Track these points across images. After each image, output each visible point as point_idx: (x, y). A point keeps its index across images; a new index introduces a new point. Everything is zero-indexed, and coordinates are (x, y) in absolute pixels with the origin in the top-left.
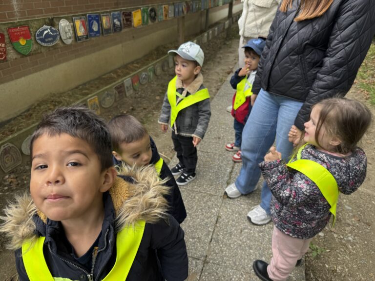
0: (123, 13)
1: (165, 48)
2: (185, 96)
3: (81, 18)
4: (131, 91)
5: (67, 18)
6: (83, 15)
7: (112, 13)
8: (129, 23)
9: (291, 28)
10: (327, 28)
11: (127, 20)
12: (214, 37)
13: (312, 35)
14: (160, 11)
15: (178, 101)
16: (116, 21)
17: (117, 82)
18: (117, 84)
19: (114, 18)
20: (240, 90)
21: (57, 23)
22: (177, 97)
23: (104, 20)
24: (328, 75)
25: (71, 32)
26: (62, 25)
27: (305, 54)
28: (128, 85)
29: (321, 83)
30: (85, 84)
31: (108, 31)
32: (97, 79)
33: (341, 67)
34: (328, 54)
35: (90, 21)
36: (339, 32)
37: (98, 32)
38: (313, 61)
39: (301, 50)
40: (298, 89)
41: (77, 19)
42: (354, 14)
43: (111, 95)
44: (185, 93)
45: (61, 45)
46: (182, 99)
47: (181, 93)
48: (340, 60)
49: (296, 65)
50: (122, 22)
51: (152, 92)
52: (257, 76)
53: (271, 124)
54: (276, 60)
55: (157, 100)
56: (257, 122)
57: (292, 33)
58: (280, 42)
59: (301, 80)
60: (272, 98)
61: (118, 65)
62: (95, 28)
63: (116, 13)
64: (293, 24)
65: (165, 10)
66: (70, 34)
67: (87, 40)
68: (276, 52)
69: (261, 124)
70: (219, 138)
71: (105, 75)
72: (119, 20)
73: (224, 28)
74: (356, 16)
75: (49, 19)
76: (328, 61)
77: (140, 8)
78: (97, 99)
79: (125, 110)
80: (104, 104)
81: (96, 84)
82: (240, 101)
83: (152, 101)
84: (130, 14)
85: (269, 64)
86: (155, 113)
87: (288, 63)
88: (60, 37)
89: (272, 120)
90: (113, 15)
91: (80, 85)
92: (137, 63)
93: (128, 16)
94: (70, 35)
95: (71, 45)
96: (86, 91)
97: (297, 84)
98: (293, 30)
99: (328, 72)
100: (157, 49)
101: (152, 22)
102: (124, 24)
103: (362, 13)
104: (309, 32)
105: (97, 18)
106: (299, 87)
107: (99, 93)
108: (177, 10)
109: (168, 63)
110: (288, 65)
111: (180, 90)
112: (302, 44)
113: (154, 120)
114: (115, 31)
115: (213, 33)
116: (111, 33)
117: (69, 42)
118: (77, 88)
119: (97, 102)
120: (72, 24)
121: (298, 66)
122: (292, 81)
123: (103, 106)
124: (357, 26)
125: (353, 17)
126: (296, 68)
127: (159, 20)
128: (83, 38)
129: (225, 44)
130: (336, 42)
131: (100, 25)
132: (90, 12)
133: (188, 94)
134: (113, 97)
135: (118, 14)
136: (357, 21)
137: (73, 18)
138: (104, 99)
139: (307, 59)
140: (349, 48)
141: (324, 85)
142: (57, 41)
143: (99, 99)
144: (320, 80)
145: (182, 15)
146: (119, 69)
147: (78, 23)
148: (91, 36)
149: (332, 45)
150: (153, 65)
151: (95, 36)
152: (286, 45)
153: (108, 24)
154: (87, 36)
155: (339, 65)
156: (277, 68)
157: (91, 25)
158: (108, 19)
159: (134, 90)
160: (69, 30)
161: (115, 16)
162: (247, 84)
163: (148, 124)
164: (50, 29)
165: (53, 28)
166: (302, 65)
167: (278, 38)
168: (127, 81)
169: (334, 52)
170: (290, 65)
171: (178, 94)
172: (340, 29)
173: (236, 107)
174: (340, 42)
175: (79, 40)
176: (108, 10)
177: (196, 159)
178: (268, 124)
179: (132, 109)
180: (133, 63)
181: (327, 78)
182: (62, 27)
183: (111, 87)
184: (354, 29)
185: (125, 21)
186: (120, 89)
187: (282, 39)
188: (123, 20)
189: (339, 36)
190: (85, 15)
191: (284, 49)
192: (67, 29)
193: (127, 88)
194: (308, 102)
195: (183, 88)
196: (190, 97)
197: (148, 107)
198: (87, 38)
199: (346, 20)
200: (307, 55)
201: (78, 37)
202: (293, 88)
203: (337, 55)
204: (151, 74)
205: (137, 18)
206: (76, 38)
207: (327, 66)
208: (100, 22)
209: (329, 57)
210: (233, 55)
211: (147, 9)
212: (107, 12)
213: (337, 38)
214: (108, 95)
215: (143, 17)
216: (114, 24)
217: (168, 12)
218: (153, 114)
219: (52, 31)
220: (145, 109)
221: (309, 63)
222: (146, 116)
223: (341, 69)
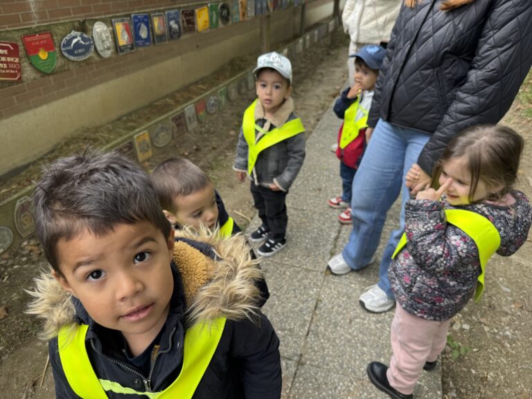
0: (183, 12)
2: (267, 129)
3: (123, 20)
4: (195, 124)
5: (103, 21)
6: (126, 16)
7: (166, 13)
8: (190, 26)
9: (423, 30)
10: (476, 27)
11: (189, 22)
12: (313, 44)
13: (453, 39)
14: (236, 7)
15: (258, 138)
16: (172, 23)
17: (175, 111)
18: (174, 113)
19: (170, 20)
20: (350, 120)
21: (90, 27)
22: (257, 132)
23: (156, 23)
25: (110, 40)
26: (98, 30)
27: (444, 66)
28: (191, 115)
30: (130, 114)
31: (161, 38)
32: (146, 107)
33: (492, 84)
35: (136, 24)
36: (491, 33)
37: (147, 40)
39: (437, 61)
41: (118, 22)
42: (515, 6)
43: (167, 130)
44: (267, 125)
45: (96, 58)
46: (264, 135)
47: (262, 126)
48: (491, 73)
49: (430, 83)
50: (181, 24)
51: (224, 125)
53: (395, 171)
54: (401, 77)
55: (231, 136)
56: (374, 168)
58: (407, 50)
60: (395, 132)
61: (176, 86)
62: (144, 34)
63: (172, 12)
64: (425, 23)
65: (242, 7)
66: (109, 43)
67: (133, 51)
68: (401, 65)
69: (380, 170)
70: (320, 190)
71: (157, 101)
72: (177, 23)
73: (327, 32)
75: (79, 21)
76: (474, 76)
77: (207, 4)
78: (147, 134)
79: (186, 151)
81: (145, 114)
82: (350, 135)
83: (224, 138)
84: (192, 14)
85: (391, 83)
87: (419, 81)
88: (95, 48)
89: (396, 164)
90: (169, 14)
91: (124, 116)
92: (203, 84)
93: (190, 16)
94: (109, 45)
95: (109, 59)
96: (132, 124)
97: (432, 111)
98: (425, 33)
99: (472, 90)
100: (232, 63)
101: (223, 23)
102: (184, 28)
104: (449, 34)
105: (146, 20)
107: (150, 126)
108: (259, 6)
109: (247, 83)
110: (418, 83)
111: (261, 122)
112: (438, 52)
113: (227, 165)
114: (172, 37)
115: (312, 38)
116: (165, 41)
117: (107, 54)
118: (119, 119)
119: (147, 139)
120: (111, 28)
121: (433, 84)
122: (424, 106)
124: (519, 22)
125: (513, 10)
127: (234, 21)
128: (127, 48)
129: (328, 54)
130: (486, 47)
131: (151, 29)
132: (137, 12)
133: (272, 127)
135: (176, 13)
136: (519, 17)
137: (113, 20)
139: (446, 74)
140: (505, 55)
141: (465, 108)
142: (91, 54)
143: (150, 134)
144: (461, 101)
145: (267, 13)
146: (178, 91)
147: (119, 27)
148: (138, 45)
149: (480, 52)
150: (226, 85)
151: (144, 45)
152: (415, 55)
153: (162, 29)
154: (132, 45)
155: (489, 81)
157: (137, 29)
158: (162, 21)
159: (199, 121)
160: (107, 37)
161: (171, 17)
162: (359, 111)
164: (81, 36)
165: (85, 35)
166: (439, 82)
167: (404, 45)
168: (189, 109)
169: (484, 61)
170: (421, 84)
171: (258, 128)
172: (493, 28)
173: (343, 144)
174: (493, 47)
175: (122, 51)
176: (162, 8)
177: (286, 219)
178: (390, 170)
179: (197, 150)
180: (196, 83)
181: (470, 98)
182: (97, 33)
183: (167, 118)
185: (185, 23)
186: (180, 120)
188: (183, 21)
189: (492, 39)
190: (129, 15)
191: (413, 60)
192: (104, 36)
193: (190, 118)
195: (265, 118)
197: (218, 146)
198: (132, 48)
199: (504, 14)
200: (446, 69)
201: (120, 47)
202: (426, 117)
203: (487, 67)
204: (223, 99)
205: (202, 18)
206: (117, 49)
208: (150, 26)
209: (476, 69)
210: (341, 69)
211: (217, 6)
212: (159, 11)
213: (489, 41)
215: (211, 17)
216: (170, 28)
217: (246, 9)
218: (226, 156)
219: (83, 39)
220: (214, 149)
222: (215, 159)
223: (493, 87)
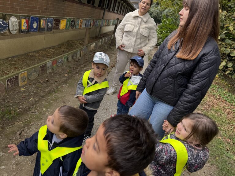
0: (55, 20)
1: (73, 42)
3: (26, 18)
4: (50, 70)
5: (16, 16)
6: (28, 16)
7: (47, 18)
8: (57, 26)
9: (171, 62)
10: (192, 67)
11: (57, 25)
12: (105, 43)
13: (183, 70)
14: (78, 22)
16: (49, 24)
17: (42, 63)
19: (48, 22)
20: (125, 85)
21: (8, 18)
22: (88, 83)
23: (42, 22)
24: (190, 95)
25: (18, 26)
26: (12, 20)
27: (178, 79)
28: (49, 66)
29: (186, 99)
30: (13, 57)
31: (43, 29)
32: (23, 55)
33: (198, 92)
34: (191, 83)
35: (32, 21)
36: (199, 72)
37: (36, 29)
38: (181, 84)
39: (175, 76)
40: (170, 98)
41: (23, 18)
42: (209, 64)
44: (94, 82)
45: (8, 33)
46: (91, 85)
47: (91, 82)
48: (198, 88)
49: (171, 84)
50: (53, 25)
51: (62, 71)
52: (141, 81)
53: (148, 112)
54: (159, 78)
55: (65, 76)
57: (171, 65)
58: (162, 68)
59: (173, 93)
61: (40, 48)
62: (35, 26)
63: (50, 19)
65: (80, 23)
66: (16, 27)
67: (28, 33)
68: (159, 73)
69: (142, 111)
71: (29, 53)
72: (51, 24)
73: (111, 39)
74: (209, 65)
75: (3, 14)
76: (191, 87)
77: (66, 18)
80: (31, 78)
81: (22, 59)
82: (125, 91)
83: (62, 77)
84: (59, 21)
86: (63, 85)
87: (166, 82)
88: (9, 28)
90: (48, 20)
91: (10, 57)
92: (53, 49)
93: (58, 22)
94: (16, 28)
95: (15, 34)
96: (15, 62)
98: (172, 63)
99: (190, 93)
100: (68, 42)
101: (71, 28)
102: (54, 27)
103: (212, 64)
104: (182, 67)
105: (37, 20)
106: (171, 97)
107: (28, 69)
108: (87, 24)
109: (77, 55)
110: (166, 83)
111: (91, 79)
112: (176, 73)
113: (62, 91)
114: (48, 30)
116: (44, 31)
117: (14, 32)
119: (26, 75)
120: (19, 21)
121: (172, 85)
122: (167, 92)
123: (29, 78)
125: (208, 65)
126: (170, 85)
127: (76, 28)
128: (25, 31)
130: (196, 77)
131: (39, 25)
132: (33, 15)
133: (96, 83)
134: (38, 73)
135: (52, 20)
136: (210, 68)
137: (21, 17)
138: (31, 74)
139: (178, 82)
140: (204, 82)
141: (187, 100)
142: (6, 31)
143: (27, 73)
144: (186, 97)
145: (90, 27)
147: (24, 21)
148: (31, 31)
149: (194, 78)
150: (67, 54)
151: (34, 31)
152: (166, 71)
153: (44, 25)
154: (28, 30)
155: (197, 91)
156: (158, 83)
157: (32, 23)
158: (45, 22)
159: (52, 69)
160: (16, 25)
161: (49, 21)
162: (129, 82)
163: (59, 93)
164: (3, 22)
165: (4, 21)
166: (175, 84)
167: (161, 65)
168: (49, 63)
169: (195, 82)
170: (167, 83)
171: (89, 82)
172: (199, 70)
173: (122, 94)
174: (199, 78)
175: (22, 32)
176: (46, 16)
179: (47, 81)
180: (50, 48)
181: (189, 96)
182: (12, 21)
184: (207, 72)
185: (55, 25)
186: (43, 68)
187: (164, 66)
188: (54, 24)
189: (199, 74)
190: (30, 16)
191: (165, 72)
192: (14, 24)
193: (48, 67)
194: (177, 109)
195: (94, 78)
196: (97, 85)
197: (59, 80)
198: (28, 32)
199: (204, 66)
200: (178, 80)
201: (22, 30)
202: (167, 97)
203: (196, 85)
204: (65, 60)
205: (63, 24)
206: (20, 31)
207: (190, 90)
208: (39, 23)
209: (191, 84)
211: (70, 20)
212: (44, 17)
213: (198, 75)
214: (34, 71)
215: (67, 24)
216: (48, 25)
217: (82, 24)
218: (62, 86)
219: (3, 23)
220: (56, 81)
221: (179, 84)
222: (57, 87)
223: (198, 93)
